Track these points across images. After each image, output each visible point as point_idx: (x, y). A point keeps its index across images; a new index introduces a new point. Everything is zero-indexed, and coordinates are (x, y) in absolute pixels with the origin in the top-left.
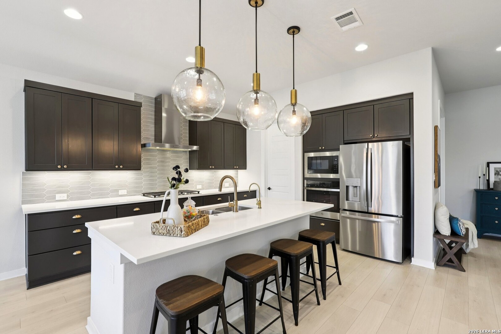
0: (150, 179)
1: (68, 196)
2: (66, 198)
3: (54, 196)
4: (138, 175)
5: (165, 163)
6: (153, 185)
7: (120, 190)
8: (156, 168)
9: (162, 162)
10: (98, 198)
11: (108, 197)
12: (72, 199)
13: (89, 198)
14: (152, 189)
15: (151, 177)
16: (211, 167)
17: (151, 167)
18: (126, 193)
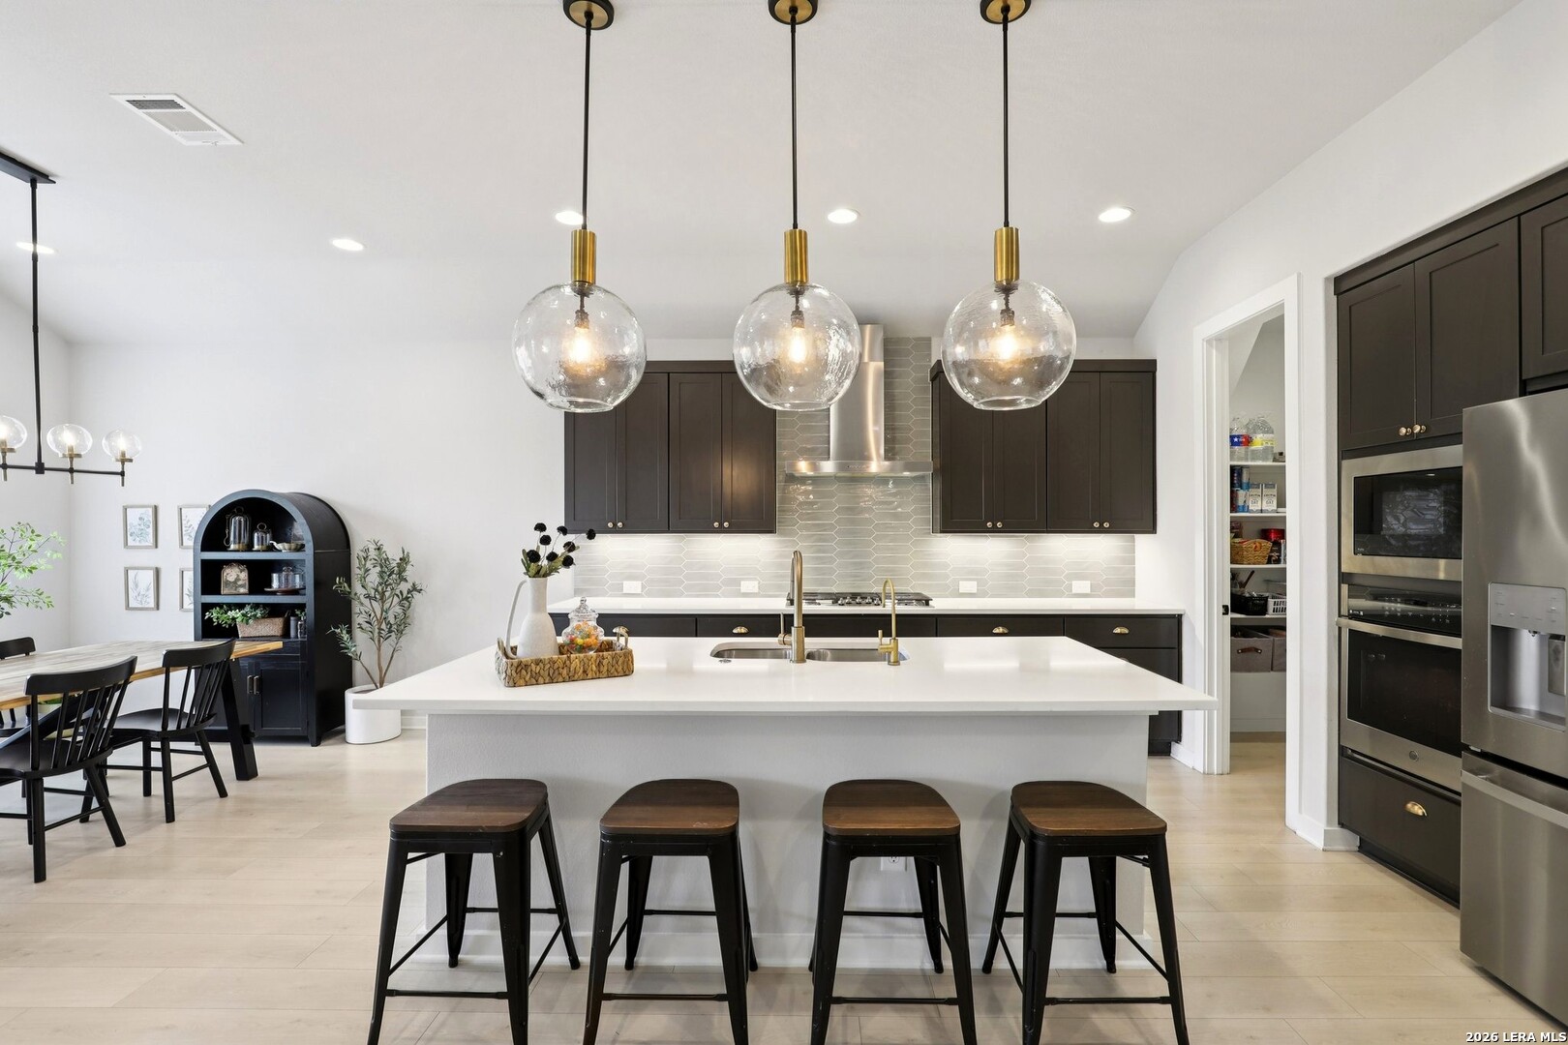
0: (817, 558)
1: (643, 587)
2: (639, 591)
3: (619, 584)
4: (786, 547)
5: (859, 514)
6: (824, 574)
7: (743, 579)
8: (832, 527)
9: (851, 510)
10: (698, 596)
11: (717, 596)
12: (650, 594)
13: (681, 595)
14: (822, 583)
15: (819, 551)
16: (989, 524)
17: (818, 524)
18: (756, 590)
